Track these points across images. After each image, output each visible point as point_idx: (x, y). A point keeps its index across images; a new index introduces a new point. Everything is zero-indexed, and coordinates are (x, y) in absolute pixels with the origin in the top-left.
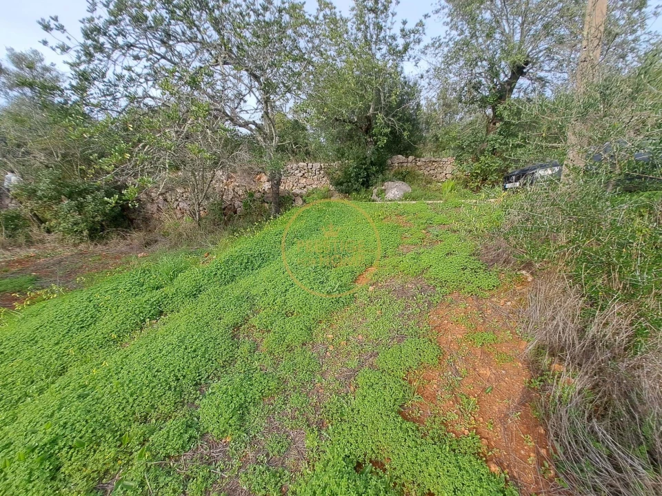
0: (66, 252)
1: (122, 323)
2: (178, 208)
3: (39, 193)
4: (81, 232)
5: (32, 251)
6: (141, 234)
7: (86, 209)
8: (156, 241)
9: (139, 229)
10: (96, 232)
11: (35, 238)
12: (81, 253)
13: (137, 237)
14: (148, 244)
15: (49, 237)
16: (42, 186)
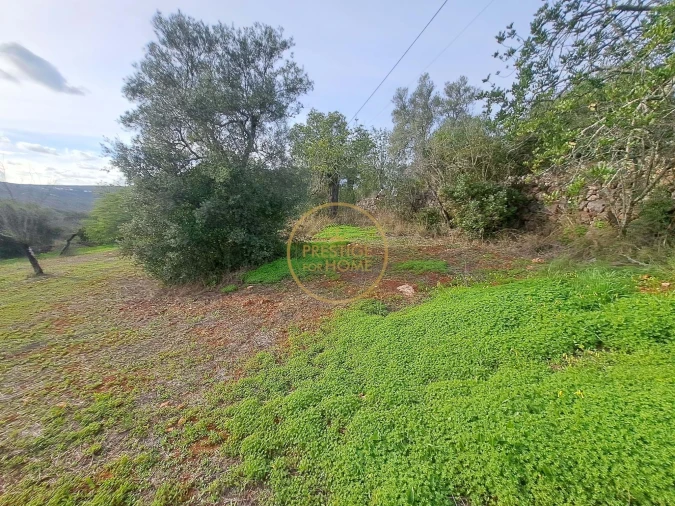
0: (464, 246)
1: (552, 339)
2: (585, 209)
3: (456, 194)
4: (478, 230)
5: (440, 241)
6: (535, 237)
7: (487, 208)
8: (551, 247)
9: (532, 230)
10: (490, 231)
11: (443, 231)
12: (476, 249)
13: (530, 239)
14: (539, 250)
15: (451, 232)
16: (459, 187)
